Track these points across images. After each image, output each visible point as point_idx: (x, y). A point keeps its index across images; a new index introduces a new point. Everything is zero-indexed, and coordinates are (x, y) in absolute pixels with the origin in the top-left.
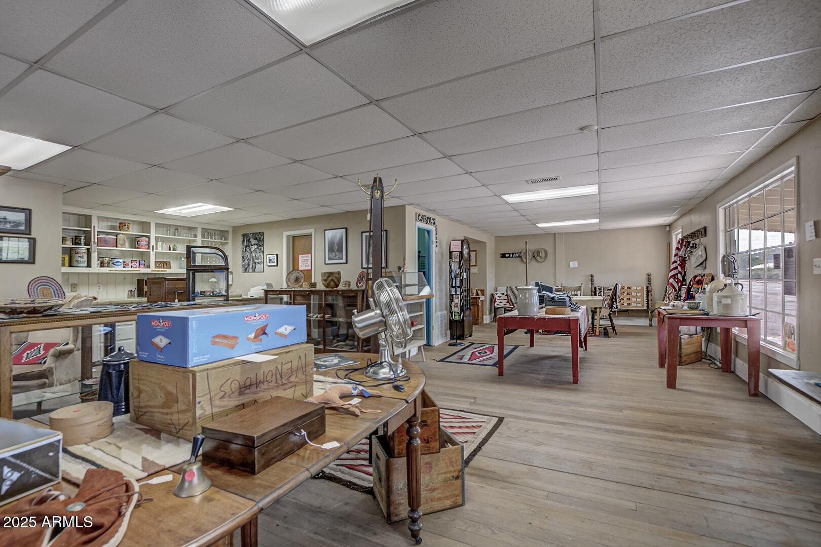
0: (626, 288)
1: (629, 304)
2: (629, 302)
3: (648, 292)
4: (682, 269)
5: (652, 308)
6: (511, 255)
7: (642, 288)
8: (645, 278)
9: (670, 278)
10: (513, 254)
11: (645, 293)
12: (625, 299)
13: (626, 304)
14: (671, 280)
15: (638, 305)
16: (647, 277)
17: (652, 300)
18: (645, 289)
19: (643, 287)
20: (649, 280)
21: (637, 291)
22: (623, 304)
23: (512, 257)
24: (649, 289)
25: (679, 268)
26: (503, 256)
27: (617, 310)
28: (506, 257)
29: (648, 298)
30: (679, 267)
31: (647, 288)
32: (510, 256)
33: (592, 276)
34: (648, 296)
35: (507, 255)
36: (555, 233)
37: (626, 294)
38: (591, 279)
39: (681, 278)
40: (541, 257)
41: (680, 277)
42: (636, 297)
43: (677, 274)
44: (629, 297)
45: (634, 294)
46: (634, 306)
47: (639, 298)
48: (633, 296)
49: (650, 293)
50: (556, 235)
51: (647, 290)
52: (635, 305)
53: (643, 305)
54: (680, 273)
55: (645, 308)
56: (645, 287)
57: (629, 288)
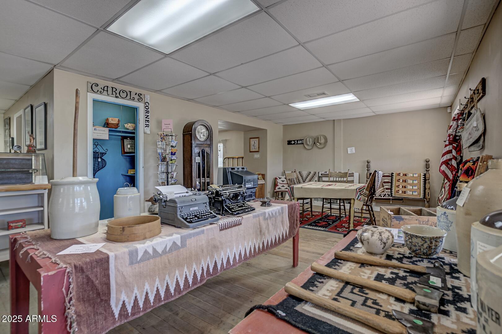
0: (402, 175)
1: (405, 192)
2: (404, 189)
3: (425, 180)
4: (457, 153)
5: (429, 197)
6: (296, 141)
7: (420, 176)
8: (423, 164)
9: (442, 165)
10: (297, 141)
11: (422, 181)
12: (401, 187)
13: (400, 192)
14: (444, 167)
15: (414, 193)
16: (425, 163)
17: (429, 189)
18: (422, 177)
19: (420, 174)
20: (427, 166)
21: (413, 179)
22: (398, 191)
23: (297, 144)
24: (427, 176)
25: (454, 153)
26: (289, 143)
27: (391, 198)
28: (292, 144)
29: (425, 186)
30: (454, 151)
31: (425, 175)
32: (295, 143)
33: (368, 162)
34: (425, 184)
35: (293, 142)
36: (334, 120)
37: (401, 181)
38: (367, 165)
39: (455, 165)
40: (320, 144)
41: (454, 163)
42: (413, 185)
43: (451, 160)
44: (404, 184)
45: (410, 181)
46: (409, 194)
47: (415, 186)
48: (409, 184)
49: (427, 181)
50: (335, 121)
51: (425, 178)
52: (411, 193)
53: (419, 194)
54: (455, 158)
55: (422, 197)
56: (422, 174)
57: (406, 175)
